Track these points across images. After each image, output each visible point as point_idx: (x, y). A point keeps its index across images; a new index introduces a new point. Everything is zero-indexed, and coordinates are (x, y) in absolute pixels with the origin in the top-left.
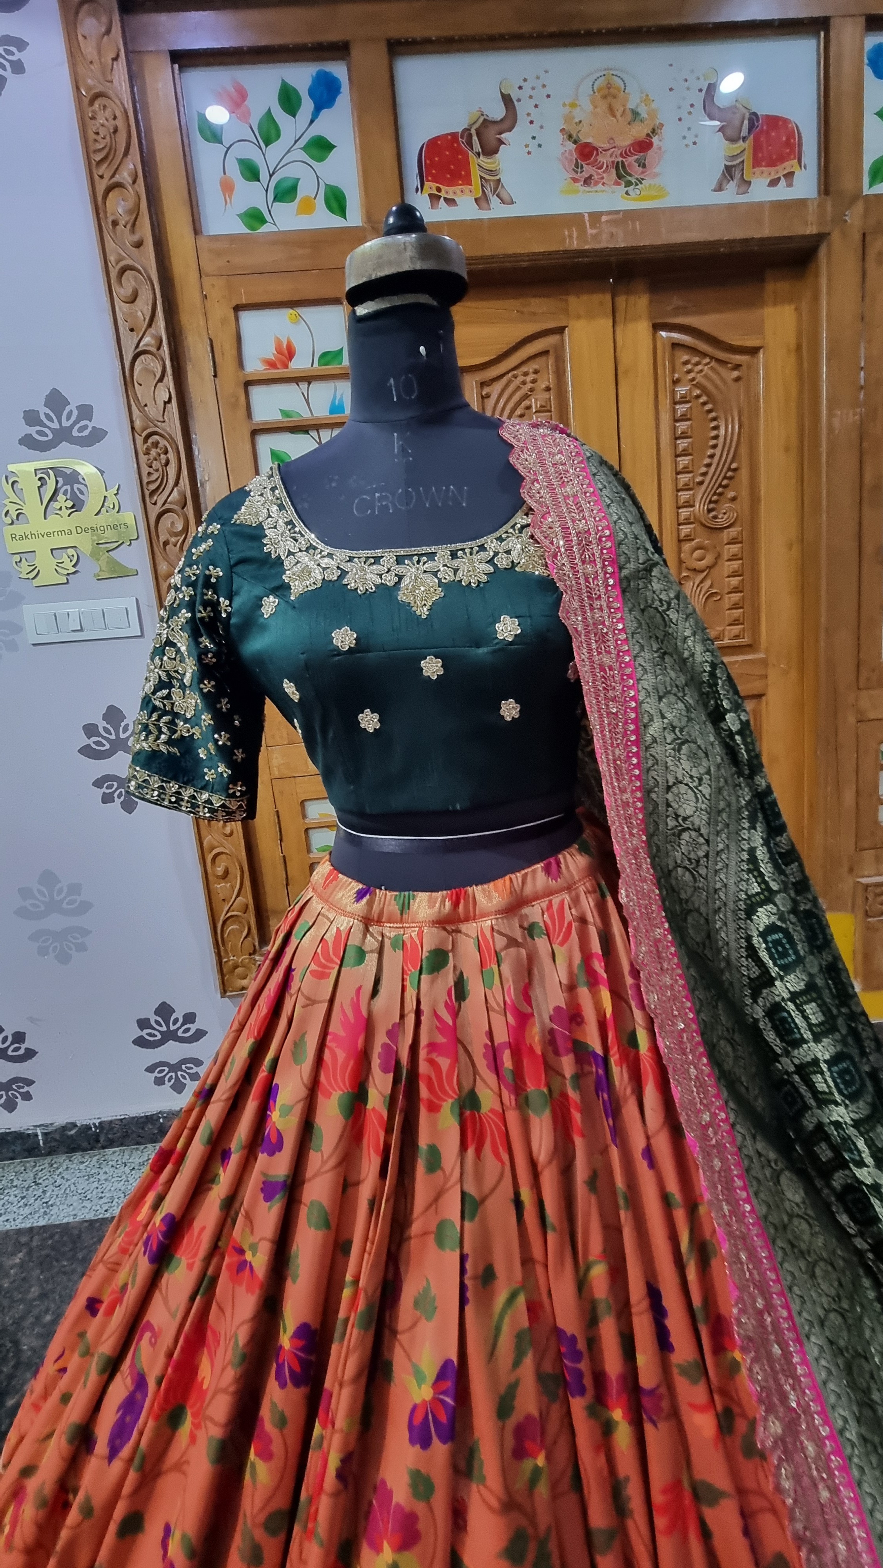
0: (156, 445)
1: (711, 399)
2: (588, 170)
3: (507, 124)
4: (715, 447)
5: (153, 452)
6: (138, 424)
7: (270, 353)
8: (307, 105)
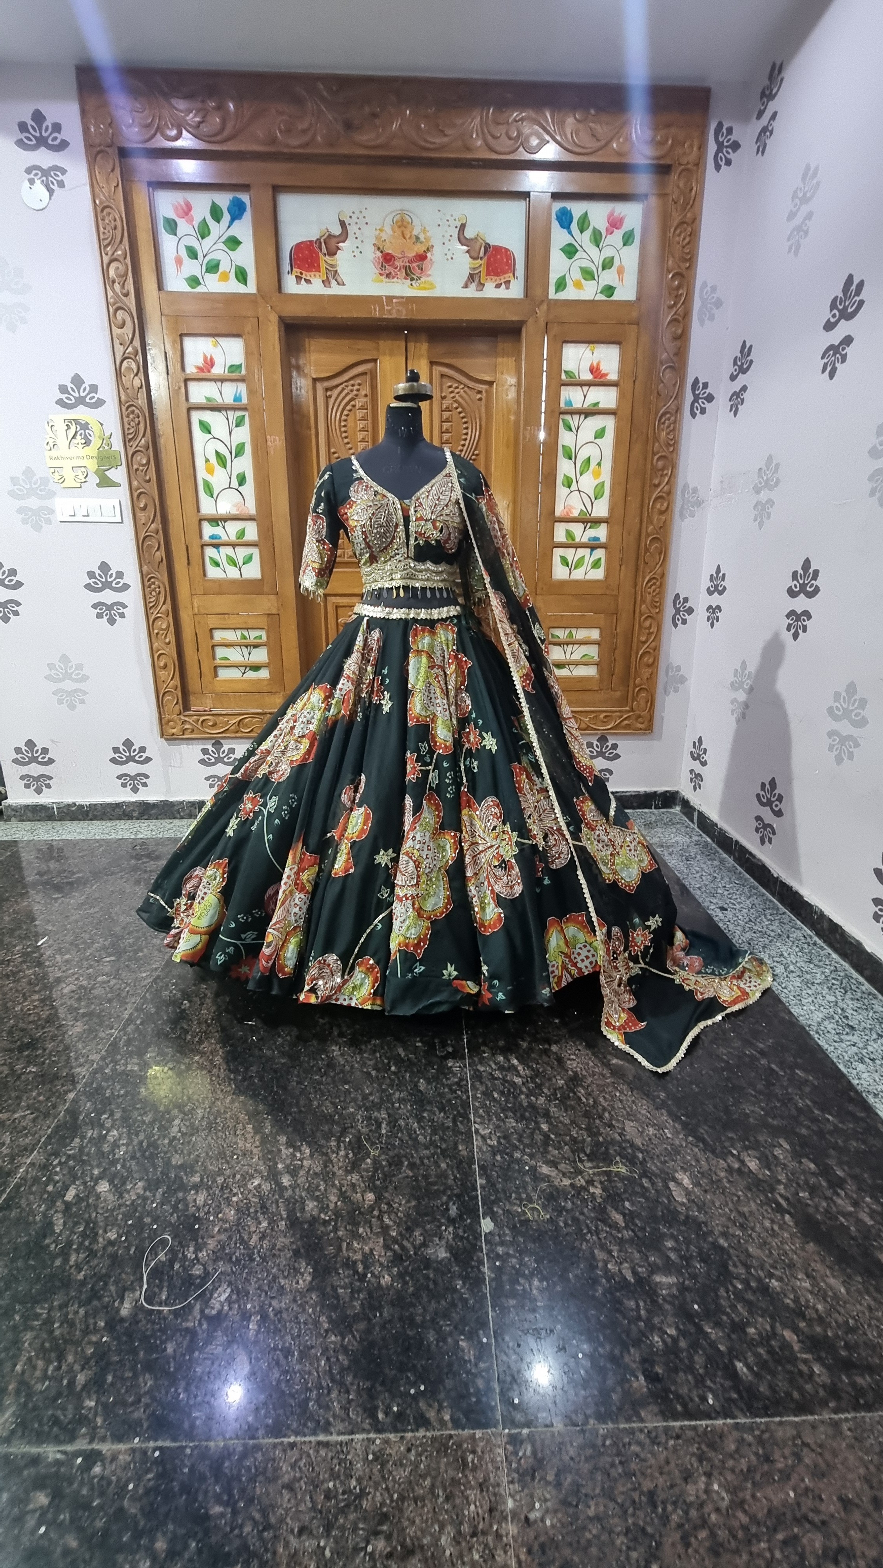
0: (133, 412)
1: (464, 410)
2: (389, 269)
3: (342, 238)
4: (465, 440)
5: (131, 416)
6: (123, 398)
7: (200, 362)
8: (227, 217)
